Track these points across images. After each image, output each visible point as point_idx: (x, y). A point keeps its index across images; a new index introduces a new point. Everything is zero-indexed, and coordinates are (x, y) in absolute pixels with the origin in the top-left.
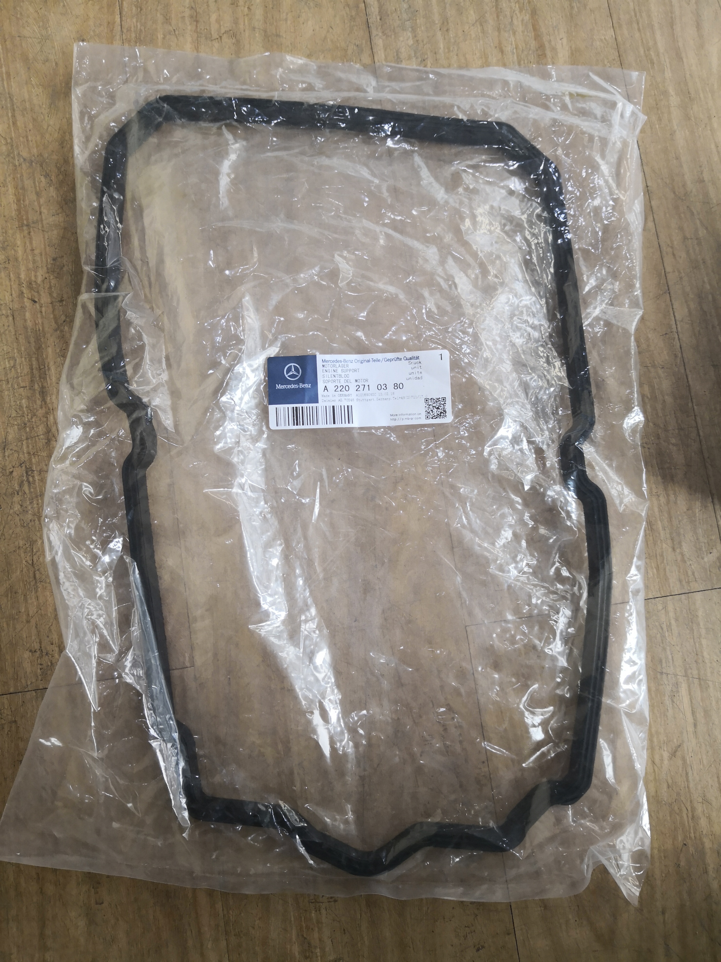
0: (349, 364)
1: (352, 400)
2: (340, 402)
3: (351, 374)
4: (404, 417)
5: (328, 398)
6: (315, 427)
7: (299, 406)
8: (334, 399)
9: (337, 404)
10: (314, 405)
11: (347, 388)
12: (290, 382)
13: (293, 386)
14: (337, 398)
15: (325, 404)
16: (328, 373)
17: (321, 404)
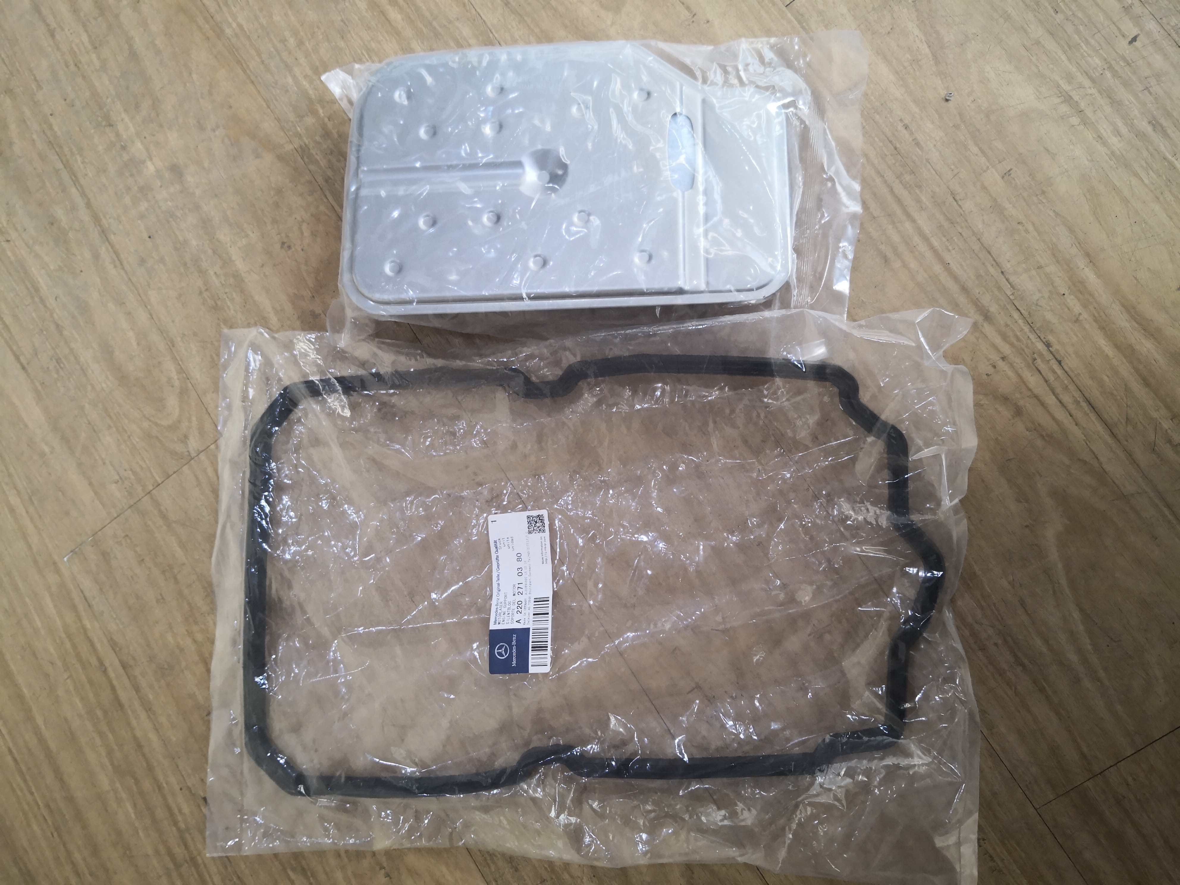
0: (500, 601)
1: (530, 598)
2: (530, 609)
3: (508, 600)
4: (544, 551)
5: (527, 619)
6: (550, 631)
7: (531, 644)
8: (527, 614)
9: (532, 612)
10: (531, 631)
11: (520, 603)
12: (511, 653)
13: (514, 650)
14: (527, 611)
15: (531, 622)
16: (506, 620)
17: (531, 626)
